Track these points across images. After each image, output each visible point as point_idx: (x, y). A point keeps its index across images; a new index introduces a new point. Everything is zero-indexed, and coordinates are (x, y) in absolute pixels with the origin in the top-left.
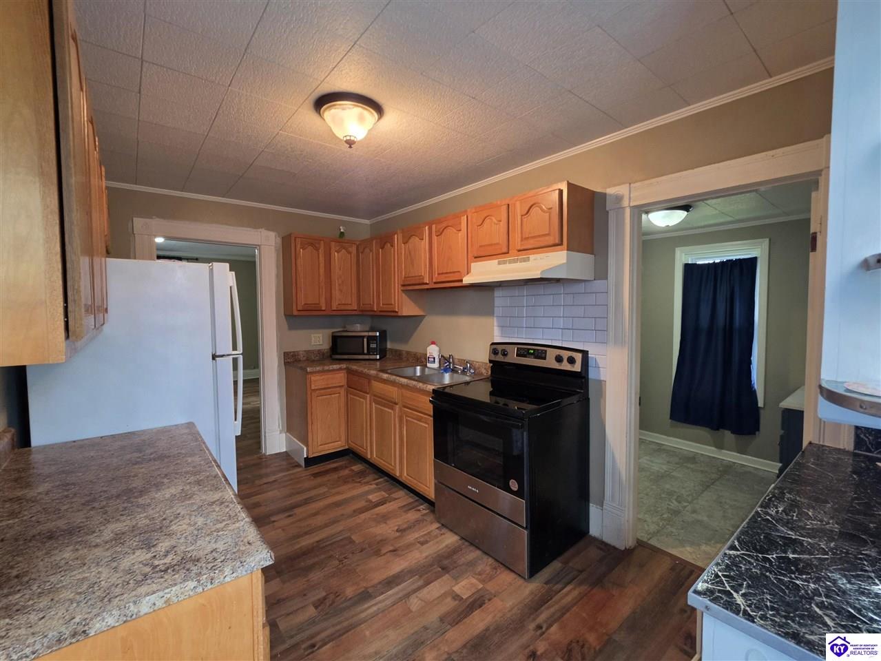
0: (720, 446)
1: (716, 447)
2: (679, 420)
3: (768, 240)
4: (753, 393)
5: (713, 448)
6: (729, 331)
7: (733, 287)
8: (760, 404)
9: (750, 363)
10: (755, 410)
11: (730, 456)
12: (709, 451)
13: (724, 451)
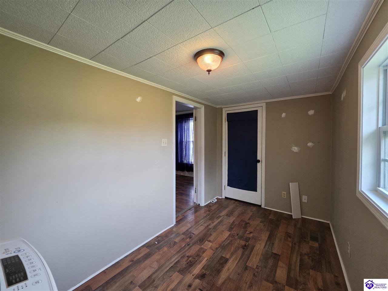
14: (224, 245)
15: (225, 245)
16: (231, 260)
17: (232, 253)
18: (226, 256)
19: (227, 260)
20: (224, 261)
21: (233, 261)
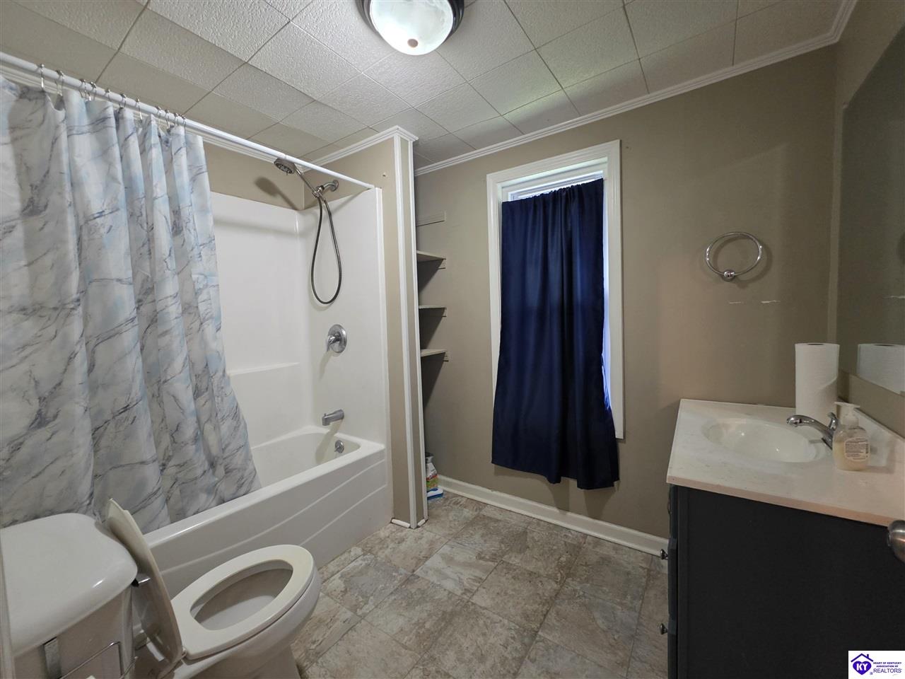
0: (564, 506)
1: (559, 508)
2: (506, 465)
3: (618, 141)
4: (606, 415)
5: (555, 510)
6: (567, 309)
7: (571, 239)
8: (619, 434)
9: (600, 362)
10: (612, 445)
11: (578, 524)
12: (548, 514)
13: (569, 514)
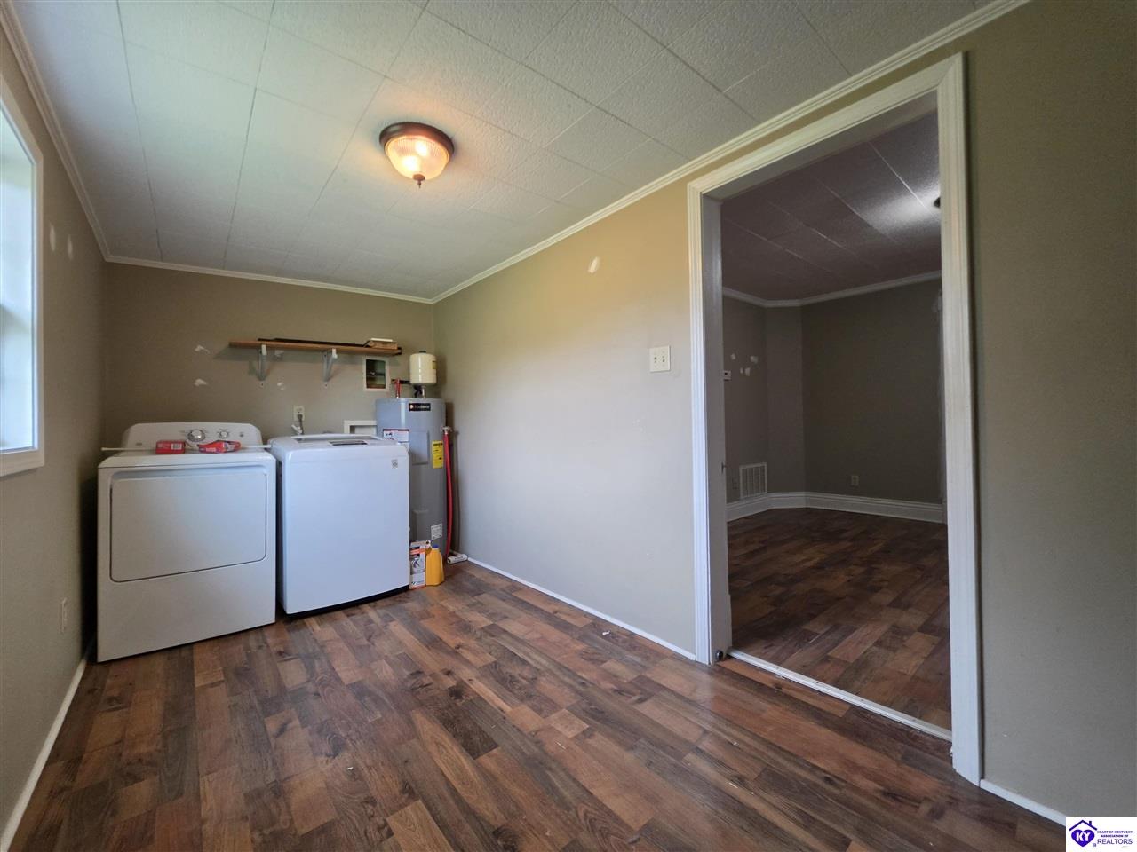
14: (550, 769)
15: (549, 773)
16: (465, 763)
17: (496, 779)
18: (489, 756)
19: (473, 751)
20: (475, 744)
21: (462, 769)
